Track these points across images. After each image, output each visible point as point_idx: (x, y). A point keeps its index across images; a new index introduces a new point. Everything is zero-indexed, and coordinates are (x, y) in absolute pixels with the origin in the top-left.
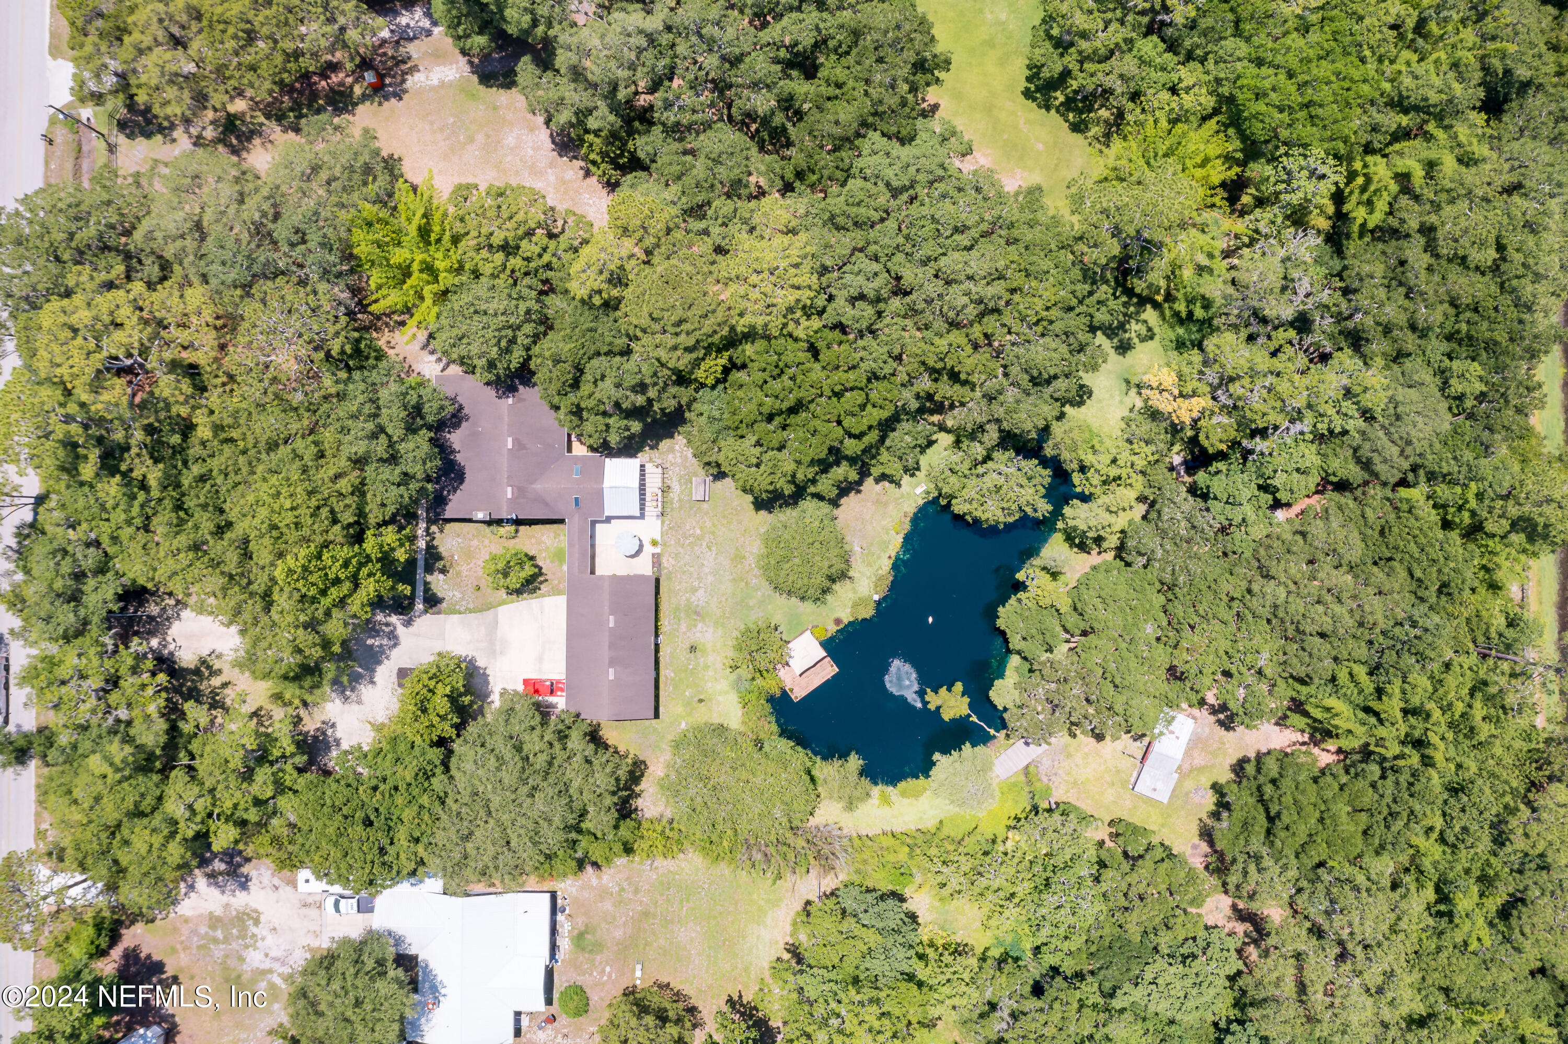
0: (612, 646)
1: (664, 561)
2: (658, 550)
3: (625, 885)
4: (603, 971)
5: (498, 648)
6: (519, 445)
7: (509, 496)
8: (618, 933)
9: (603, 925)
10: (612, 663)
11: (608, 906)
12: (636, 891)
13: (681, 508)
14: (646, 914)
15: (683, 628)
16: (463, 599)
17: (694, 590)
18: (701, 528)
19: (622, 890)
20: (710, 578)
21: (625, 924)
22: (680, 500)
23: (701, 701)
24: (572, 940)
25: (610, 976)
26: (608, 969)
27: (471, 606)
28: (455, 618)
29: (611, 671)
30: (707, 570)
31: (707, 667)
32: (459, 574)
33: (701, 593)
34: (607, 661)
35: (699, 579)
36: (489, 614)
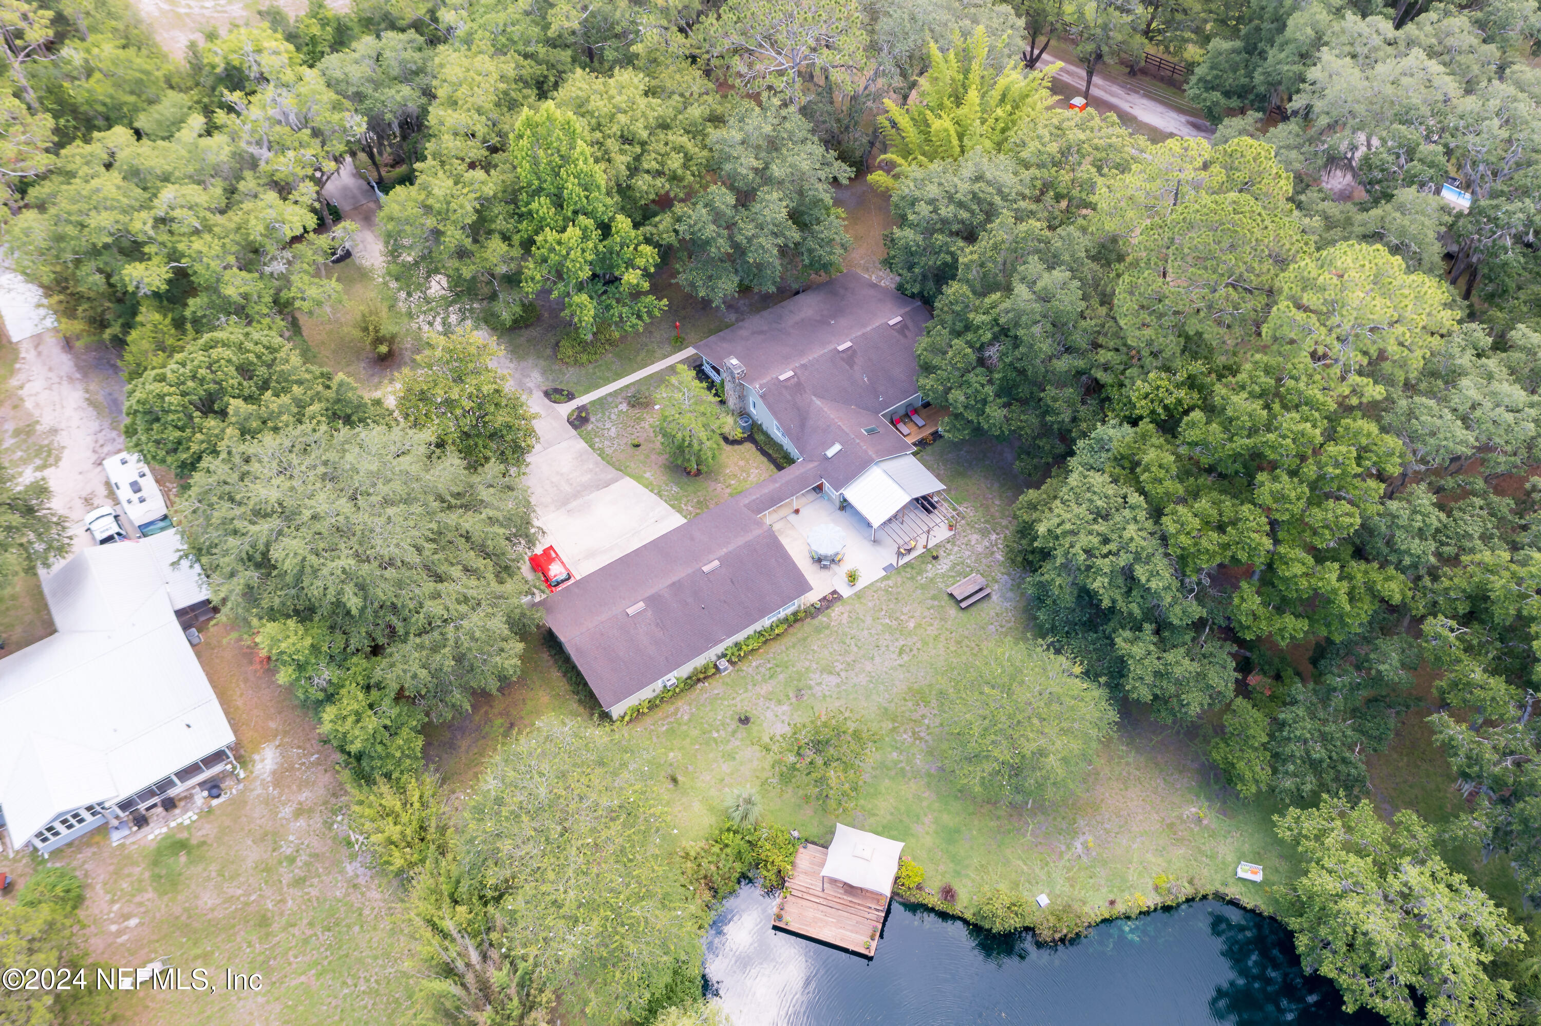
0: (676, 587)
1: (837, 609)
2: (846, 592)
3: (304, 857)
4: (127, 917)
5: (574, 504)
6: (849, 356)
7: (782, 377)
8: (208, 899)
9: (213, 867)
10: (653, 601)
11: (252, 854)
12: (299, 882)
13: (923, 587)
14: (264, 921)
15: (764, 689)
16: (611, 439)
17: (828, 670)
18: (918, 626)
19: (292, 860)
20: (862, 679)
21: (231, 899)
22: (932, 580)
23: (674, 780)
24: (167, 837)
25: (119, 933)
26: (133, 922)
27: (609, 451)
28: (582, 445)
29: (641, 605)
30: (869, 667)
31: (731, 756)
32: (639, 420)
33: (833, 680)
34: (650, 592)
35: (849, 666)
36: (612, 473)
